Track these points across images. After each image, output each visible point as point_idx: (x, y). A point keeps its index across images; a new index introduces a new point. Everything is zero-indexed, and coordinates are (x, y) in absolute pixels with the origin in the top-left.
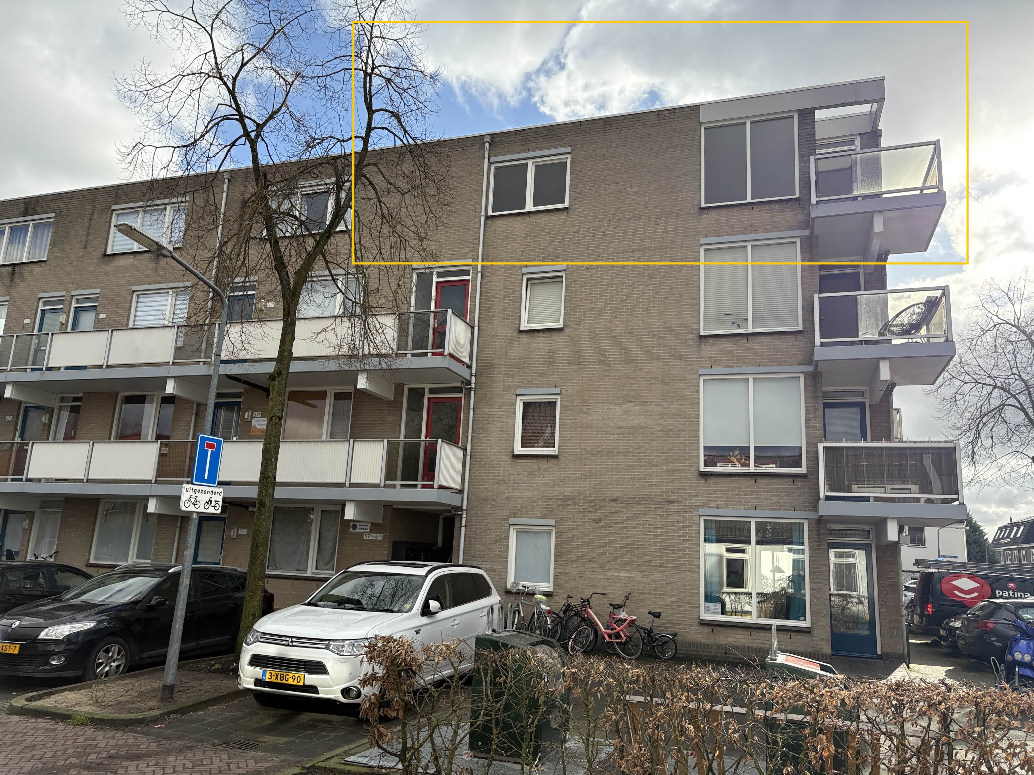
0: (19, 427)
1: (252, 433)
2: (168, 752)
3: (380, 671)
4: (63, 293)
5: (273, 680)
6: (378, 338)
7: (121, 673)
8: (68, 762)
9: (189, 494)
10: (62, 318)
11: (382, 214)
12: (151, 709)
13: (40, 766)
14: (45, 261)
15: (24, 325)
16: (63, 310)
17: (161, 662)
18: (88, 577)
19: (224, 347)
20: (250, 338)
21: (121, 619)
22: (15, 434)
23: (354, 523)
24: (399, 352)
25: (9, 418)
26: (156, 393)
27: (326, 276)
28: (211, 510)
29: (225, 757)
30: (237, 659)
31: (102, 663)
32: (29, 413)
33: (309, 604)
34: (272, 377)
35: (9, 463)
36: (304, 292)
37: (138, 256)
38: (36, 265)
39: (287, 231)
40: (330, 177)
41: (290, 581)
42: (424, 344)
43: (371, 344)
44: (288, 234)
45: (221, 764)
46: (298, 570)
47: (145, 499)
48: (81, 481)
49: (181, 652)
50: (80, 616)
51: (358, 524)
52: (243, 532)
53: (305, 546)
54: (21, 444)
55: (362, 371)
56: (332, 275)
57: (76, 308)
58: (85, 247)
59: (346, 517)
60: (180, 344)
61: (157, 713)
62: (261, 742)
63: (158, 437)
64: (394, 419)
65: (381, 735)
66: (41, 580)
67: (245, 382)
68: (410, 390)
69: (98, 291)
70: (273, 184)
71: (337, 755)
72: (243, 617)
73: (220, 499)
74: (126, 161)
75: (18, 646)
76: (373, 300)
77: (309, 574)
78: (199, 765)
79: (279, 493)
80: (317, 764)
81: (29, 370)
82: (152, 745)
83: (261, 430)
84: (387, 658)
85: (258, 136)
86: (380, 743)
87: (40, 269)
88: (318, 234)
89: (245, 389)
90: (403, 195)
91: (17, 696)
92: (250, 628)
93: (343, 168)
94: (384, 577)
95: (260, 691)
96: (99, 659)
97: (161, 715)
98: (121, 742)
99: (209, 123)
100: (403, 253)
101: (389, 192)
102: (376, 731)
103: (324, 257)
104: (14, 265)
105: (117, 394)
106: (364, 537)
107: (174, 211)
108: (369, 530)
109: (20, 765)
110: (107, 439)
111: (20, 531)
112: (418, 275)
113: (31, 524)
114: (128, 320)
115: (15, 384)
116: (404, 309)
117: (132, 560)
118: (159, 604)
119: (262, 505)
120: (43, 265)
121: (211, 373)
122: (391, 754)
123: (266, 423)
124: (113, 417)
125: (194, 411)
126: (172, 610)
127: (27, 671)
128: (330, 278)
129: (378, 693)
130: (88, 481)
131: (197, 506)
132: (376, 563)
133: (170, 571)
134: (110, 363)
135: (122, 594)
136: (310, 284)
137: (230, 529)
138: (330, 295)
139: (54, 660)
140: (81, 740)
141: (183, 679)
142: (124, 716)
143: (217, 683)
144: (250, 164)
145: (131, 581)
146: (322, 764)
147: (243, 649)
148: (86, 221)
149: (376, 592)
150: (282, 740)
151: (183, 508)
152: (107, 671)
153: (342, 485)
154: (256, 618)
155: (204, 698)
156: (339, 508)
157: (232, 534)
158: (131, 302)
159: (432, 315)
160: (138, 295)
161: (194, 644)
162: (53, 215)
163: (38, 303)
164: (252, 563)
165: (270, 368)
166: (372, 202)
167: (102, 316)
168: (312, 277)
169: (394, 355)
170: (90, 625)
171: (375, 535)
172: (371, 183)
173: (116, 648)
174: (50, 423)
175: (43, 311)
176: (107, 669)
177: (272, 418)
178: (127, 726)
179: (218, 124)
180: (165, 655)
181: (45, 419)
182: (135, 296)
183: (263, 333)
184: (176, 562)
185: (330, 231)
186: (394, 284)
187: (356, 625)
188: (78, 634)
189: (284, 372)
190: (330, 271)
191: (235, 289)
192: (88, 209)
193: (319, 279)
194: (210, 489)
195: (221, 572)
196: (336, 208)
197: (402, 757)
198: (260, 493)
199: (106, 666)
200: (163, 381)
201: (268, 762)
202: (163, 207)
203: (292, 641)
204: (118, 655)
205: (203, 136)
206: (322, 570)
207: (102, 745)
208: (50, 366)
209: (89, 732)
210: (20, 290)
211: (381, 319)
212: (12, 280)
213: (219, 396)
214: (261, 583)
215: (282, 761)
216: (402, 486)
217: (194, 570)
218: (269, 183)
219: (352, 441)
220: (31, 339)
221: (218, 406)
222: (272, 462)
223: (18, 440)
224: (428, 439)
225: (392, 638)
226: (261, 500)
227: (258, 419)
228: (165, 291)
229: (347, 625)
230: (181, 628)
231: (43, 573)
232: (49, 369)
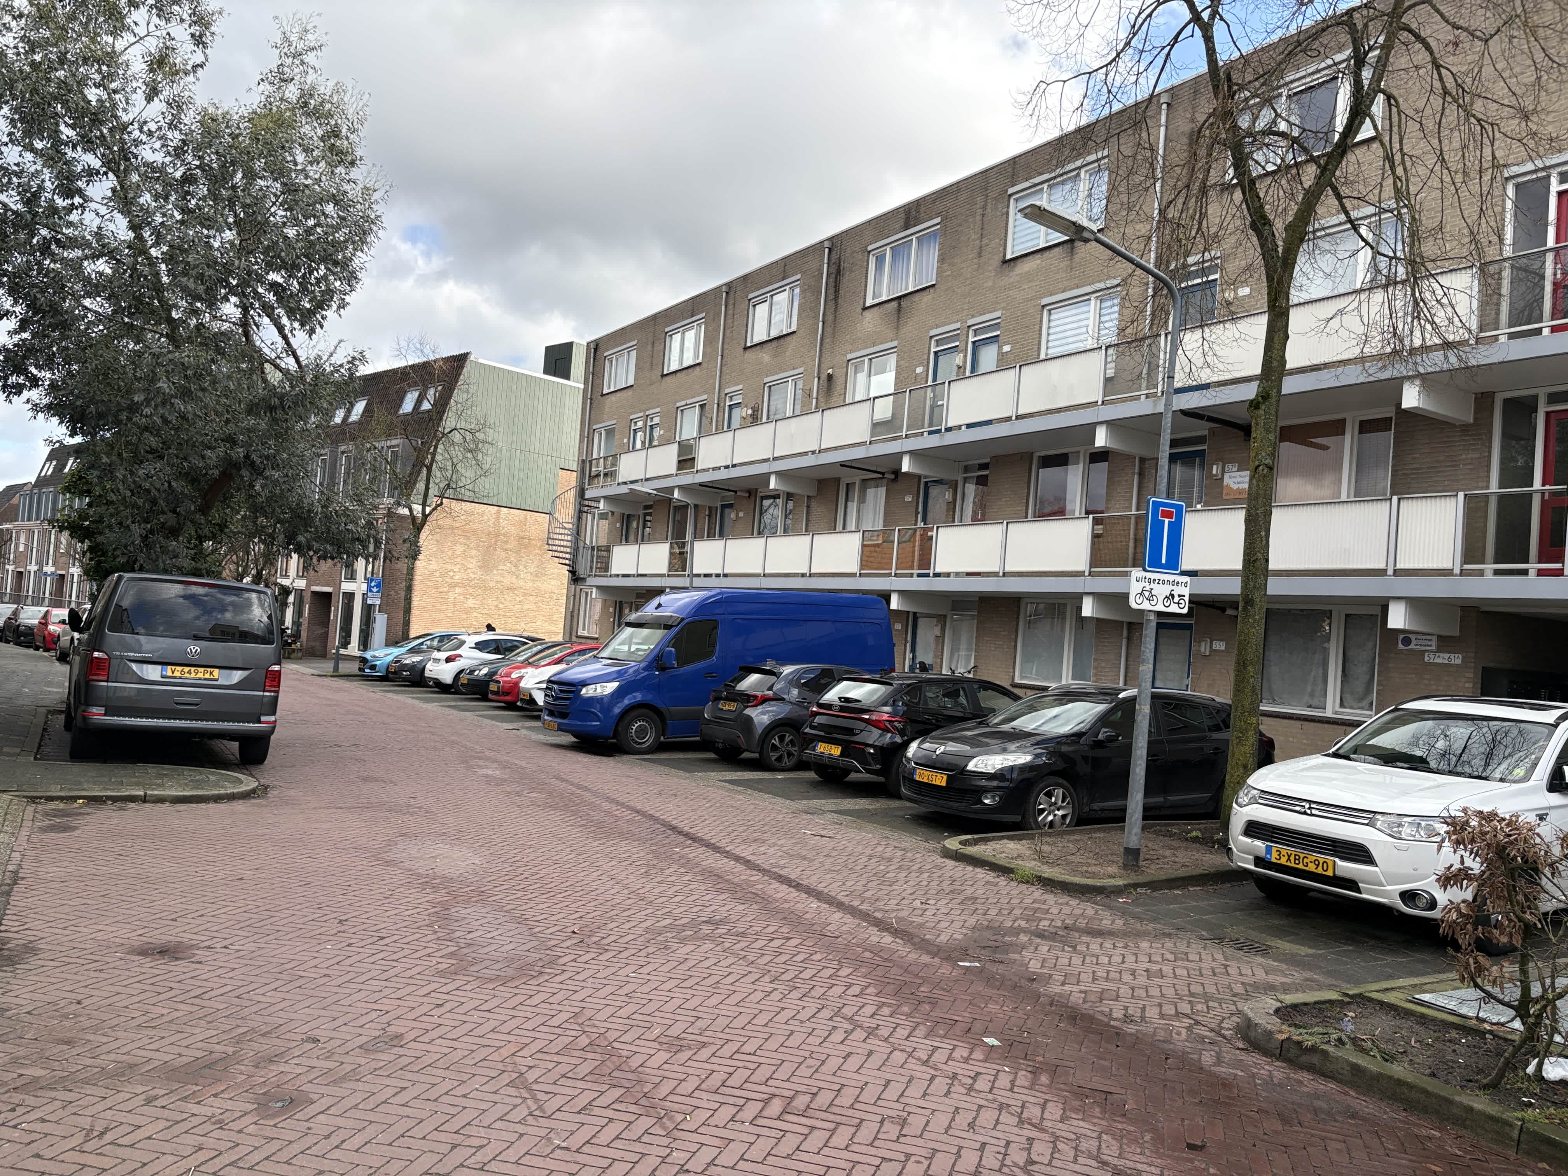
0: (920, 510)
1: (1224, 497)
2: (1140, 935)
3: (1475, 866)
4: (958, 325)
5: (1283, 861)
6: (1441, 314)
7: (1068, 826)
8: (1016, 924)
9: (1141, 585)
10: (958, 359)
11: (1444, 88)
12: (1111, 876)
13: (986, 923)
14: (933, 286)
15: (917, 375)
16: (960, 348)
17: (1118, 818)
18: (1016, 698)
19: (1178, 367)
20: (1215, 347)
21: (1063, 756)
22: (916, 517)
23: (1405, 636)
24: (1482, 335)
25: (909, 499)
26: (1082, 449)
27: (1340, 224)
28: (1174, 609)
29: (1219, 957)
30: (1225, 826)
31: (1043, 810)
32: (931, 490)
33: (1336, 755)
34: (1254, 405)
35: (913, 556)
36: (1302, 260)
37: (1047, 254)
38: (924, 293)
39: (1268, 162)
40: (1340, 50)
41: (1298, 724)
42: (1536, 313)
43: (1428, 326)
44: (1270, 168)
45: (1214, 964)
46: (1310, 706)
47: (1077, 598)
48: (995, 574)
49: (1146, 809)
50: (1013, 746)
51: (1412, 637)
52: (1220, 646)
53: (1321, 671)
54: (924, 529)
55: (1408, 378)
56: (1350, 221)
57: (974, 342)
58: (980, 255)
59: (1390, 625)
60: (1111, 373)
61: (1120, 882)
62: (1271, 947)
63: (1088, 513)
64: (1476, 456)
65: (1480, 969)
66: (962, 700)
67: (1211, 419)
68: (1507, 402)
69: (998, 314)
70: (1242, 88)
71: (1400, 988)
72: (1229, 769)
73: (1186, 592)
74: (1027, 113)
75: (945, 777)
76: (1428, 248)
77: (1329, 713)
78: (1182, 960)
79: (1275, 587)
80: (1367, 994)
81: (926, 434)
82: (1117, 921)
83: (1239, 491)
84: (1488, 845)
85: (1214, 14)
86: (1479, 980)
87: (930, 297)
88: (1323, 155)
89: (1210, 430)
90: (1487, 41)
91: (949, 837)
92: (1241, 783)
93: (1366, 26)
94: (1470, 722)
95: (1264, 875)
96: (1040, 804)
97: (1125, 886)
98: (1078, 912)
99: (1137, 18)
100: (1487, 151)
101: (1456, 44)
102: (1471, 961)
103: (1335, 190)
104: (899, 298)
105: (1031, 454)
106: (1426, 659)
107: (1090, 175)
108: (1434, 648)
109: (963, 917)
110: (1023, 518)
111: (932, 640)
112: (1517, 186)
113: (943, 630)
114: (1039, 348)
115: (912, 453)
116: (1491, 253)
117: (1067, 680)
118: (1110, 739)
119: (1249, 602)
120: (932, 290)
121: (1161, 409)
122: (1501, 1002)
123: (1247, 479)
124: (1029, 488)
125: (1137, 470)
126: (1127, 750)
127: (956, 806)
128: (1349, 226)
129: (1471, 899)
130: (1004, 575)
131: (1153, 603)
132: (1454, 698)
133: (1121, 696)
134: (1020, 413)
135: (1060, 721)
136: (1311, 243)
137: (1200, 642)
138: (1349, 253)
139: (987, 798)
140: (1028, 901)
141: (1150, 845)
142: (1078, 880)
143: (1197, 856)
144: (1204, 68)
145: (1070, 705)
146: (1375, 995)
147: (1234, 811)
148: (978, 218)
149: (1455, 747)
150: (1304, 950)
151: (1134, 606)
152: (1051, 821)
153: (1382, 573)
154: (1248, 771)
155: (1181, 873)
156: (1377, 611)
157: (1203, 649)
158: (1041, 321)
159: (1550, 257)
160: (1050, 311)
161: (1161, 799)
162: (938, 220)
163: (930, 344)
164: (1238, 691)
165: (1250, 392)
166: (1421, 72)
167: (1006, 348)
168: (1314, 232)
169: (1472, 342)
170: (1024, 759)
171: (1447, 656)
172: (1418, 37)
173: (1059, 792)
174: (955, 500)
175: (936, 353)
176: (1050, 818)
177: (1257, 467)
178: (1083, 893)
179: (1150, 15)
180: (1124, 810)
181: (948, 496)
182: (1045, 312)
183: (1237, 335)
184: (1125, 684)
185: (1345, 145)
186: (1472, 212)
187: (1422, 793)
188: (1012, 768)
189: (1274, 393)
190: (1347, 213)
191: (1189, 276)
192: (979, 199)
193: (1328, 231)
194: (1171, 578)
195: (1192, 701)
196: (1356, 99)
197: (1521, 1009)
198: (1245, 585)
199: (1049, 814)
200: (1090, 429)
201: (1286, 976)
202: (1074, 173)
203: (1310, 808)
204: (1063, 801)
205: (1128, 44)
206: (1352, 708)
207: (1055, 911)
208: (949, 425)
209: (1037, 893)
210: (909, 329)
211: (1445, 280)
212: (899, 318)
213: (1174, 443)
214: (1253, 720)
215: (1307, 980)
216: (1497, 572)
217: (1155, 697)
218: (1236, 88)
219: (1395, 499)
220: (926, 393)
221: (1173, 459)
222: (1261, 537)
223: (921, 525)
224: (1547, 487)
225: (1496, 814)
226: (1247, 595)
227: (1233, 474)
228: (1084, 298)
229: (1405, 792)
230: (1143, 773)
231: (963, 688)
232: (948, 430)
